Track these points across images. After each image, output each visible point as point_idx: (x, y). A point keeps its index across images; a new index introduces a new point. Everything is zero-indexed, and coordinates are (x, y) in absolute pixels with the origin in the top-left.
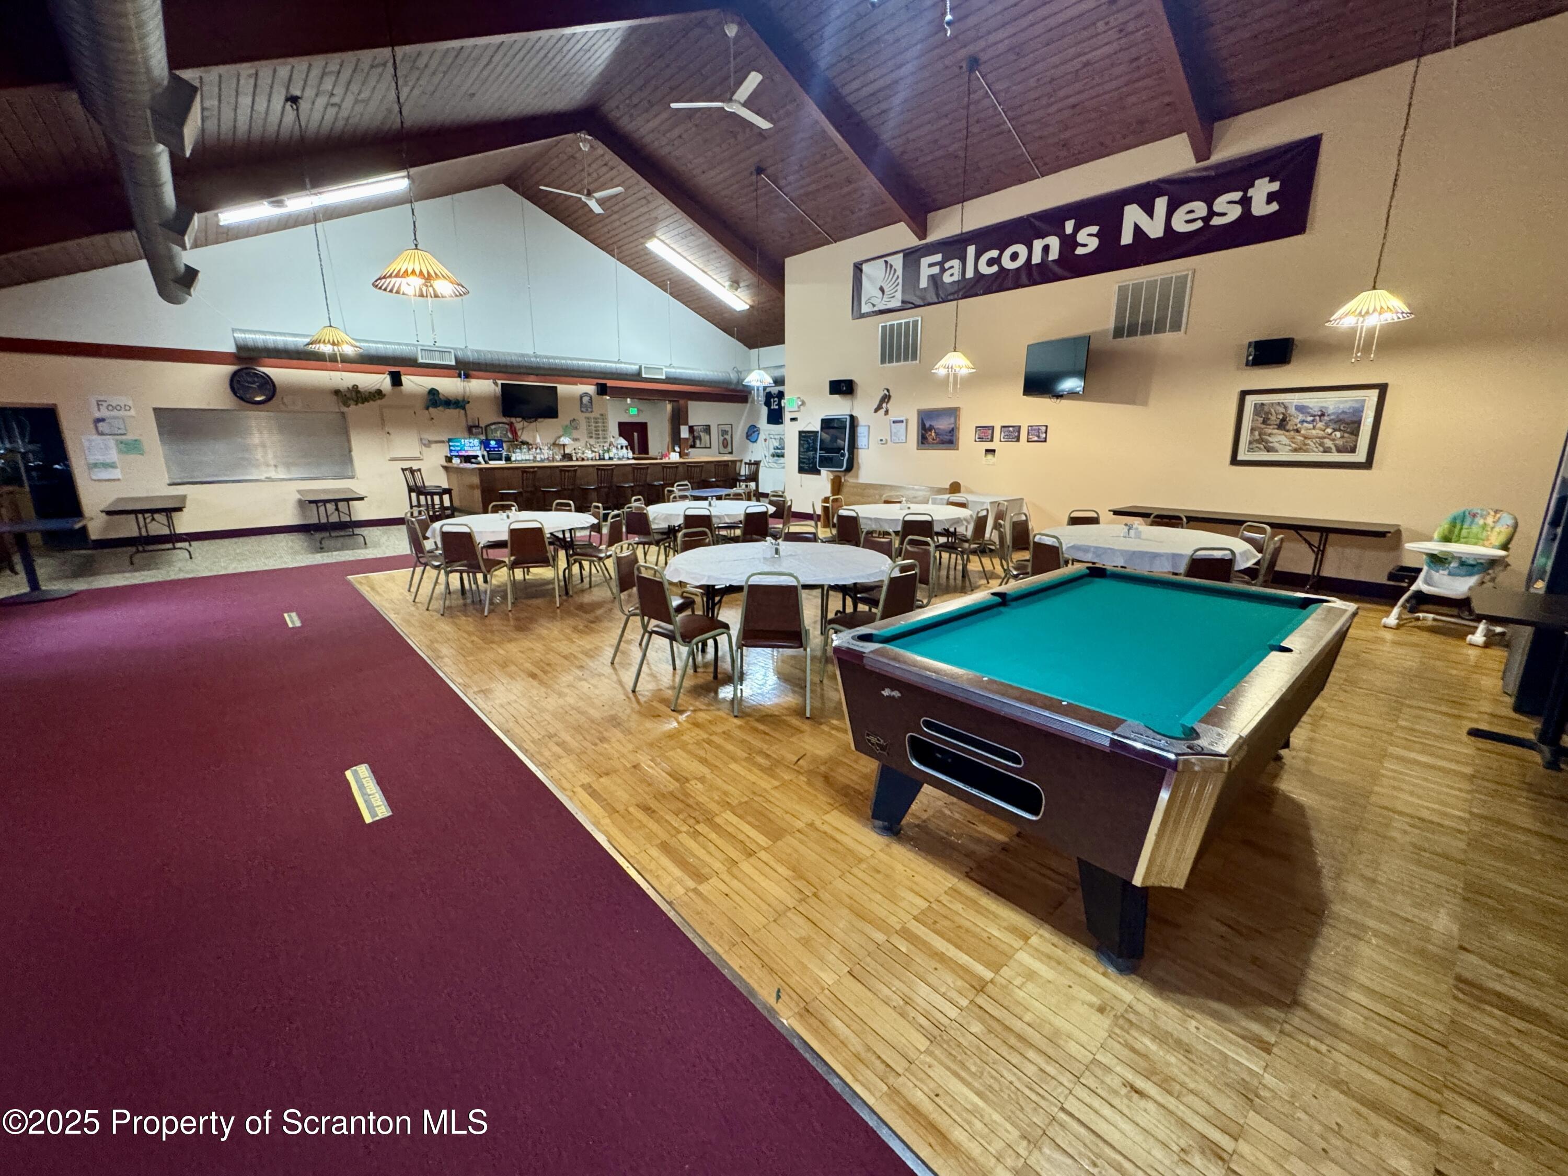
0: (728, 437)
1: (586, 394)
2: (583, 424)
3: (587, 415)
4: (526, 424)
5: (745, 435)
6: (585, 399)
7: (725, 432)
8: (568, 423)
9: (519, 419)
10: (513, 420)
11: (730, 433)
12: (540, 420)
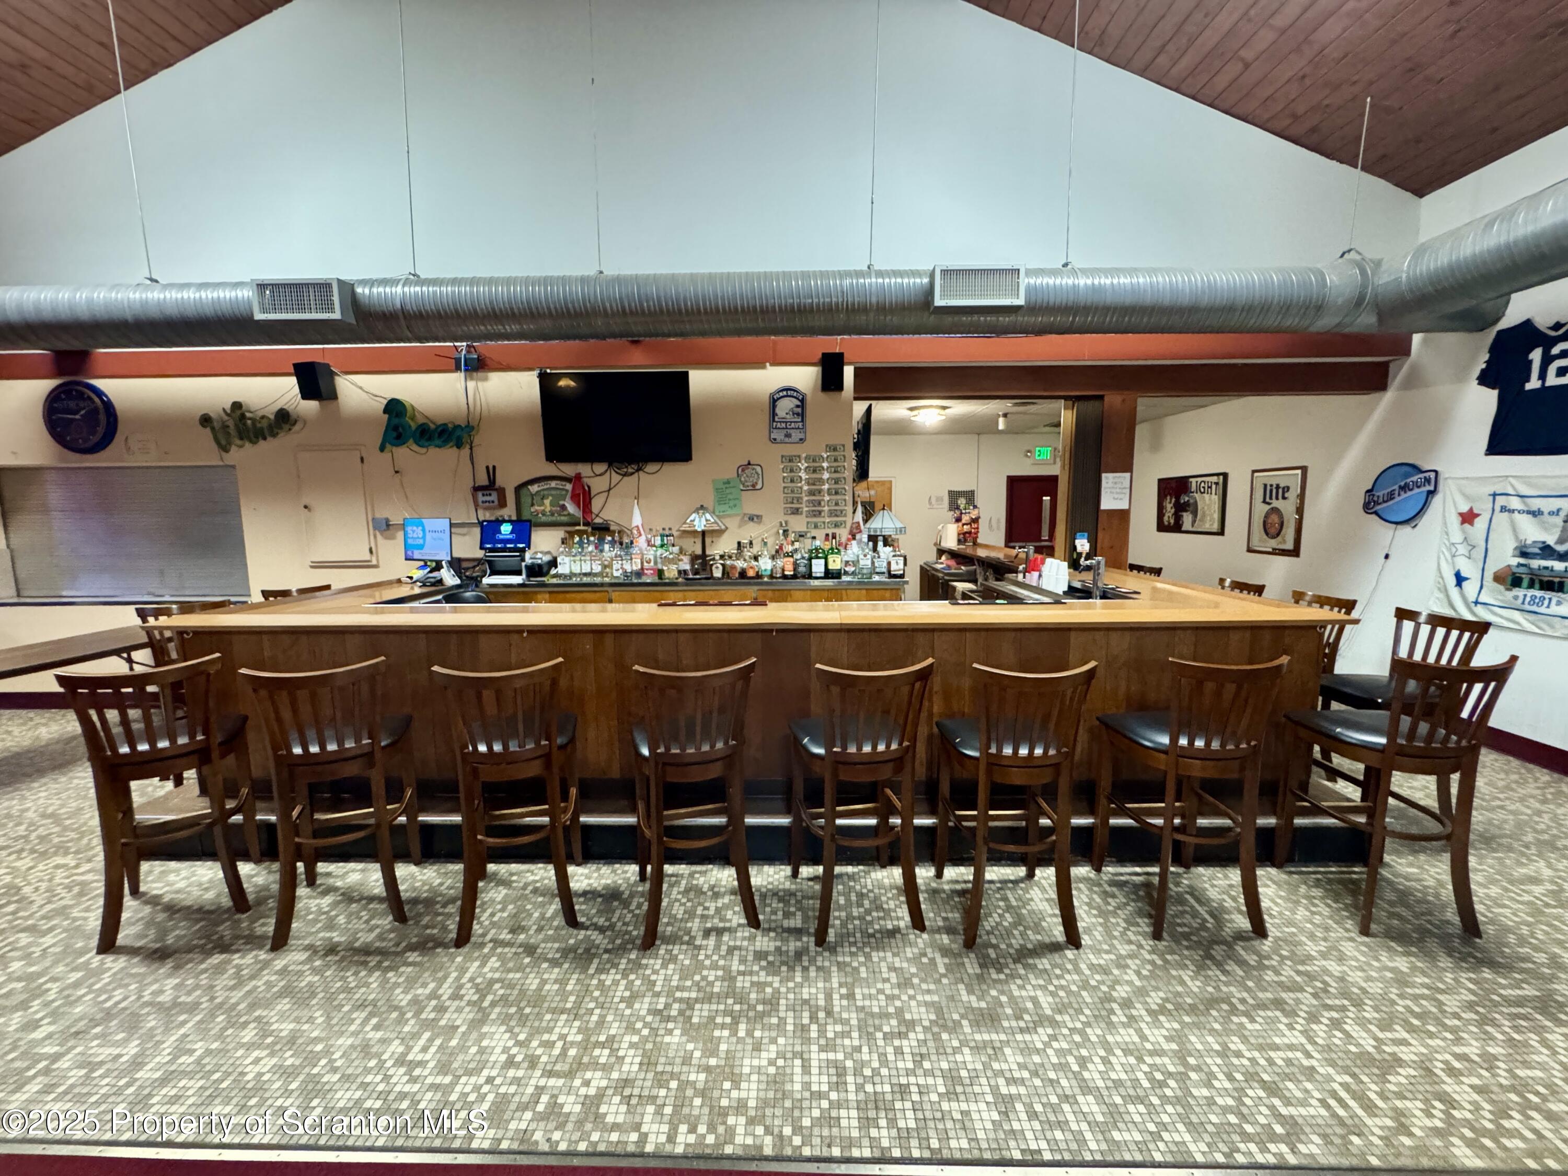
0: (1287, 507)
1: (788, 391)
2: (775, 475)
3: (790, 450)
4: (616, 478)
5: (1360, 500)
6: (786, 406)
7: (1275, 492)
8: (731, 474)
9: (600, 468)
10: (584, 469)
11: (1293, 495)
12: (651, 467)
